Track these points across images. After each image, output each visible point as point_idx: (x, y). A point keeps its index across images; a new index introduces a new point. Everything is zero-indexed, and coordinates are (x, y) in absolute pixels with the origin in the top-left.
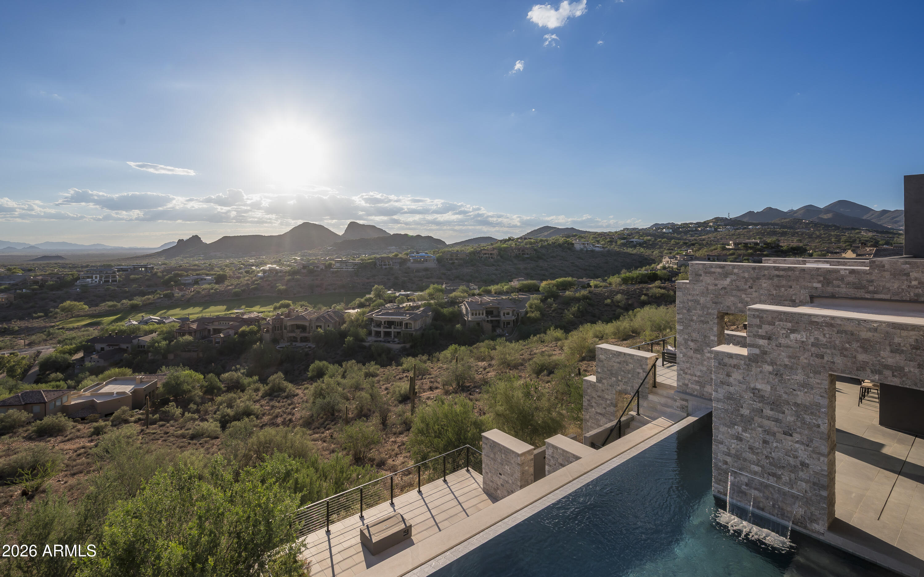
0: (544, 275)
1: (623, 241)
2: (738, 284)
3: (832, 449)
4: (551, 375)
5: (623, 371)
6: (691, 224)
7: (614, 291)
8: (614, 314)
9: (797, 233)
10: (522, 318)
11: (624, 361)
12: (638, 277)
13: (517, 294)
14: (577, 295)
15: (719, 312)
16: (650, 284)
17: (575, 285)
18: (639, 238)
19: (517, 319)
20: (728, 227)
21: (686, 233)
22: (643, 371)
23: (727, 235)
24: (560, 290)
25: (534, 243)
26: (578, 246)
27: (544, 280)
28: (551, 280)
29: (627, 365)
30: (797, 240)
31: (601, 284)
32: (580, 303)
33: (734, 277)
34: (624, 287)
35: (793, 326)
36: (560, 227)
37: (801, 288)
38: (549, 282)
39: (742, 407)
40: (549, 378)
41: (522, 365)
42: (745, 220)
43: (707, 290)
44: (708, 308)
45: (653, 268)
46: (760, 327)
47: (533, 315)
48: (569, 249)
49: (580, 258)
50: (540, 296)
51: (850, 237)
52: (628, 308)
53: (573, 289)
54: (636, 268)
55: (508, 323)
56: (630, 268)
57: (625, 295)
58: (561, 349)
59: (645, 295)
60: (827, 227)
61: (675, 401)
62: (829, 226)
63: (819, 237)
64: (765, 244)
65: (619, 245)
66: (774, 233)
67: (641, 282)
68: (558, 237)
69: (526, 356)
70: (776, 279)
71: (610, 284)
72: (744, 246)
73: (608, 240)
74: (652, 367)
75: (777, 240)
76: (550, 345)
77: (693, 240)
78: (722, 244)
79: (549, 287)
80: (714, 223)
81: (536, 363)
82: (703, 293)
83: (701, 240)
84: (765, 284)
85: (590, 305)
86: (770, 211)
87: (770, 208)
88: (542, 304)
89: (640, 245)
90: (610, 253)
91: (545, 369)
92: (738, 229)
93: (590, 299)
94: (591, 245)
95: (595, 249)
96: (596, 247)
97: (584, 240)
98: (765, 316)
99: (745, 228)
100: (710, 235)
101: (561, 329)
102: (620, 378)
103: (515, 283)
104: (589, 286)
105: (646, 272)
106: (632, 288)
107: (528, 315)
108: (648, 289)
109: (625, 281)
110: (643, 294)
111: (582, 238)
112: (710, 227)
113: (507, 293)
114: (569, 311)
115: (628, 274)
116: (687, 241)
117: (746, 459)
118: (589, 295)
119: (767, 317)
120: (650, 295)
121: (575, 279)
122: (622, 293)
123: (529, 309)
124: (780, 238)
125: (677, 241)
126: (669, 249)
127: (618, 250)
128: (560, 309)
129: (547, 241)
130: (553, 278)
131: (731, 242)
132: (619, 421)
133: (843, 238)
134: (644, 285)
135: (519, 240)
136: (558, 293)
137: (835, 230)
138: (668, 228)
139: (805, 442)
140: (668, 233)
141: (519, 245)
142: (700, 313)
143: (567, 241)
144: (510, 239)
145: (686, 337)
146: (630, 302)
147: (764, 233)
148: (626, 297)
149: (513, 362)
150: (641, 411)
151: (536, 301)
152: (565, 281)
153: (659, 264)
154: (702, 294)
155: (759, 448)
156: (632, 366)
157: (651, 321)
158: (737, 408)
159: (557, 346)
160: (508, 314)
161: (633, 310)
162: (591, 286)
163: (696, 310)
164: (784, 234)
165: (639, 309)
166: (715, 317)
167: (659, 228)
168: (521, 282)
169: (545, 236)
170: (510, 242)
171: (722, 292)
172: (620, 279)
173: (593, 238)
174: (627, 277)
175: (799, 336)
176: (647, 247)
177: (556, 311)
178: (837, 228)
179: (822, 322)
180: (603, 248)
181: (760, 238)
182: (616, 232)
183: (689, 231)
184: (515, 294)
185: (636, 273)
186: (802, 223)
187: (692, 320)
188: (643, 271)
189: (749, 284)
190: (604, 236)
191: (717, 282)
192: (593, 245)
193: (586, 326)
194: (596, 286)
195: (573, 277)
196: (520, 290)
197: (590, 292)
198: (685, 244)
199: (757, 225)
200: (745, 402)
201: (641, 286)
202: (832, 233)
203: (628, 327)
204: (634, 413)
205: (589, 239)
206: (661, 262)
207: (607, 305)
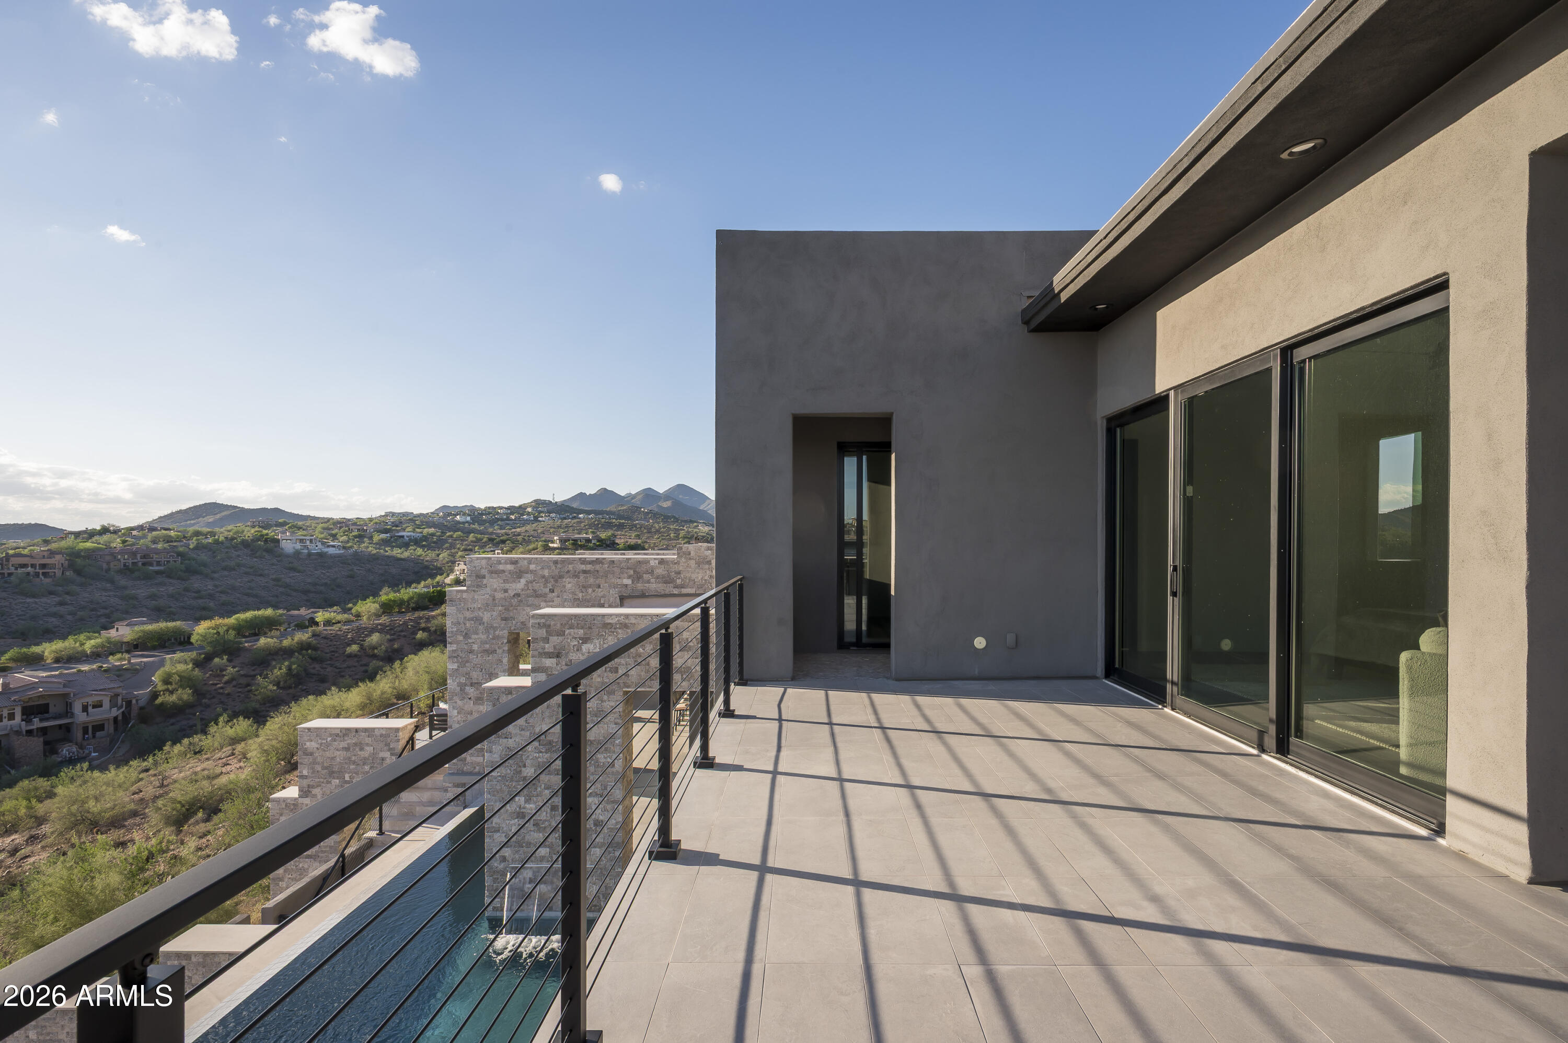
0: (204, 609)
1: (383, 536)
2: (536, 586)
3: (629, 793)
4: (216, 819)
5: (354, 763)
6: (501, 508)
7: (366, 628)
8: (366, 671)
9: (635, 526)
10: (142, 708)
11: (355, 744)
12: (411, 598)
13: (127, 656)
14: (286, 643)
15: (510, 633)
16: (433, 611)
17: (280, 624)
18: (414, 531)
19: (126, 717)
20: (553, 515)
21: (492, 522)
22: (392, 754)
23: (551, 527)
24: (245, 637)
25: (178, 539)
26: (289, 545)
27: (205, 619)
28: (222, 616)
29: (362, 749)
30: (635, 536)
31: (340, 617)
32: (293, 660)
33: (530, 577)
34: (384, 619)
35: (585, 634)
36: (246, 506)
37: (610, 586)
38: (218, 621)
39: (525, 766)
40: (209, 826)
41: (135, 814)
42: (575, 505)
43: (494, 600)
44: (495, 629)
45: (438, 583)
46: (546, 640)
47: (173, 698)
48: (268, 551)
49: (294, 569)
50: (193, 654)
51: (688, 532)
52: (393, 656)
53: (278, 633)
54: (409, 584)
55: (99, 727)
56: (397, 585)
57: (387, 633)
58: (244, 756)
59: (424, 630)
60: (666, 518)
61: (446, 791)
62: (669, 517)
63: (658, 531)
64: (598, 541)
65: (376, 544)
66: (608, 525)
67: (417, 608)
68: (240, 526)
69: (149, 792)
70: (582, 576)
71: (358, 616)
72: (573, 544)
73: (355, 533)
74: (408, 742)
75: (613, 535)
76: (218, 756)
77: (503, 535)
78: (545, 541)
79: (218, 633)
80: (533, 508)
81: (174, 801)
82: (487, 605)
83: (514, 535)
84: (569, 584)
85: (314, 659)
86: (605, 494)
87: (605, 489)
88: (197, 672)
89: (417, 542)
90: (358, 558)
91: (200, 807)
92: (565, 518)
93: (315, 649)
94: (319, 544)
95: (326, 550)
96: (328, 546)
97: (304, 533)
98: (552, 623)
99: (574, 518)
100: (528, 527)
101: (247, 717)
102: (347, 778)
103: (123, 632)
104: (313, 622)
105: (426, 590)
106: (400, 620)
107: (159, 700)
108: (428, 619)
109: (387, 608)
110: (420, 630)
111: (299, 528)
112: (529, 514)
113: (96, 655)
114: (266, 677)
115: (392, 596)
116: (494, 536)
117: (530, 843)
118: (313, 641)
119: (555, 625)
120: (432, 629)
121: (280, 611)
122: (380, 631)
123: (160, 687)
124: (616, 533)
125: (479, 536)
126: (465, 550)
127: (374, 552)
128: (245, 676)
129: (213, 534)
130: (229, 614)
131: (556, 538)
132: (342, 855)
133: (682, 534)
134: (422, 613)
135: (134, 533)
136: (241, 643)
137: (674, 522)
138: (464, 514)
139: (598, 793)
140: (464, 523)
141: (133, 545)
142: (483, 637)
143: (262, 536)
144: (105, 530)
145: (463, 680)
146: (396, 646)
147: (598, 524)
148: (388, 637)
149: (107, 815)
150: (386, 825)
151: (181, 667)
152: (255, 617)
153: (448, 575)
154: (487, 607)
155: (545, 821)
156: (369, 749)
157: (427, 672)
158: (519, 769)
159: (233, 754)
160: (98, 705)
161: (402, 659)
162: (317, 624)
163: (477, 634)
164: (621, 527)
165: (413, 656)
166: (505, 641)
167: (450, 514)
168: (136, 628)
169: (208, 524)
170: (106, 537)
171: (515, 601)
172: (377, 606)
173: (324, 529)
174: (390, 600)
175: (592, 646)
176: (429, 547)
177: (234, 683)
178: (676, 520)
179: (616, 624)
180: (344, 548)
181: (593, 532)
182: (371, 520)
183: (498, 520)
184: (119, 656)
185: (406, 593)
186: (640, 512)
187: (471, 652)
188: (421, 588)
189: (550, 586)
190: (347, 526)
191: (507, 586)
192: (323, 544)
193: (304, 702)
194: (328, 623)
195: (275, 607)
196: (135, 646)
197: (315, 635)
198: (491, 540)
199: (588, 512)
200: (528, 757)
201: (417, 614)
202: (671, 527)
203: (390, 691)
204: (372, 834)
205: (314, 530)
206: (452, 571)
207: (350, 656)
